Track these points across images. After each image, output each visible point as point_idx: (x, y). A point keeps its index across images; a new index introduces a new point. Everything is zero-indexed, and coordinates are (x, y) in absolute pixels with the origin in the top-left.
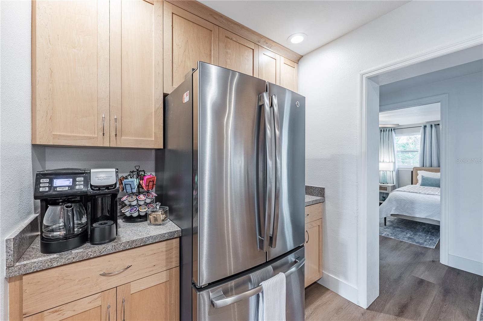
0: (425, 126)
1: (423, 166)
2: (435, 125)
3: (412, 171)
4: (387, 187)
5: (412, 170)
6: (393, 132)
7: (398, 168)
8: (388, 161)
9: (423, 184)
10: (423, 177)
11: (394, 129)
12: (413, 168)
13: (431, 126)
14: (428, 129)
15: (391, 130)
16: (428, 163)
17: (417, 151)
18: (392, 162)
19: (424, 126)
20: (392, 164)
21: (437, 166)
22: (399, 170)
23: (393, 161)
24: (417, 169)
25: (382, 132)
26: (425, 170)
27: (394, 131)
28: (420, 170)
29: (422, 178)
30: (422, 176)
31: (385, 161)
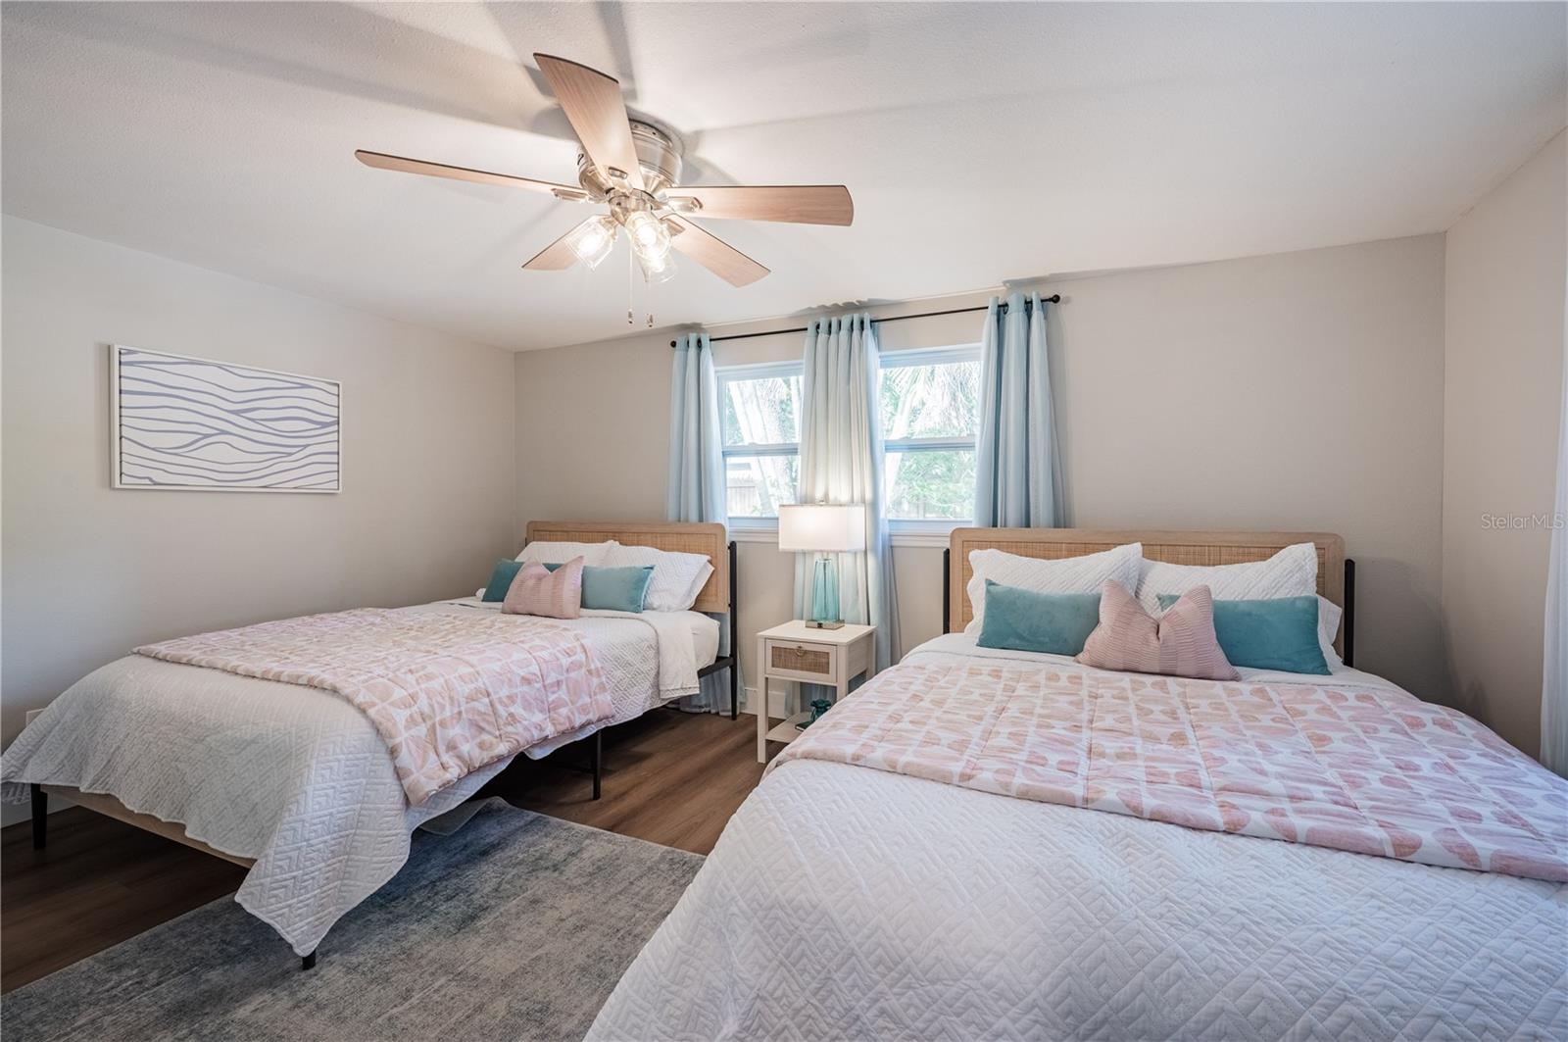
0: (1003, 309)
1: (995, 525)
2: (1042, 301)
3: (947, 553)
4: (824, 649)
5: (948, 545)
6: (868, 331)
7: (890, 536)
8: (844, 497)
9: (993, 639)
10: (992, 588)
11: (872, 322)
12: (952, 536)
13: (1028, 304)
14: (1014, 319)
15: (862, 323)
16: (1012, 510)
17: (969, 447)
18: (863, 501)
19: (999, 306)
20: (859, 515)
21: (1052, 523)
22: (895, 543)
23: (869, 496)
24: (966, 539)
25: (823, 336)
26: (1001, 545)
27: (876, 335)
28: (983, 545)
29: (988, 592)
30: (990, 583)
31: (831, 497)
